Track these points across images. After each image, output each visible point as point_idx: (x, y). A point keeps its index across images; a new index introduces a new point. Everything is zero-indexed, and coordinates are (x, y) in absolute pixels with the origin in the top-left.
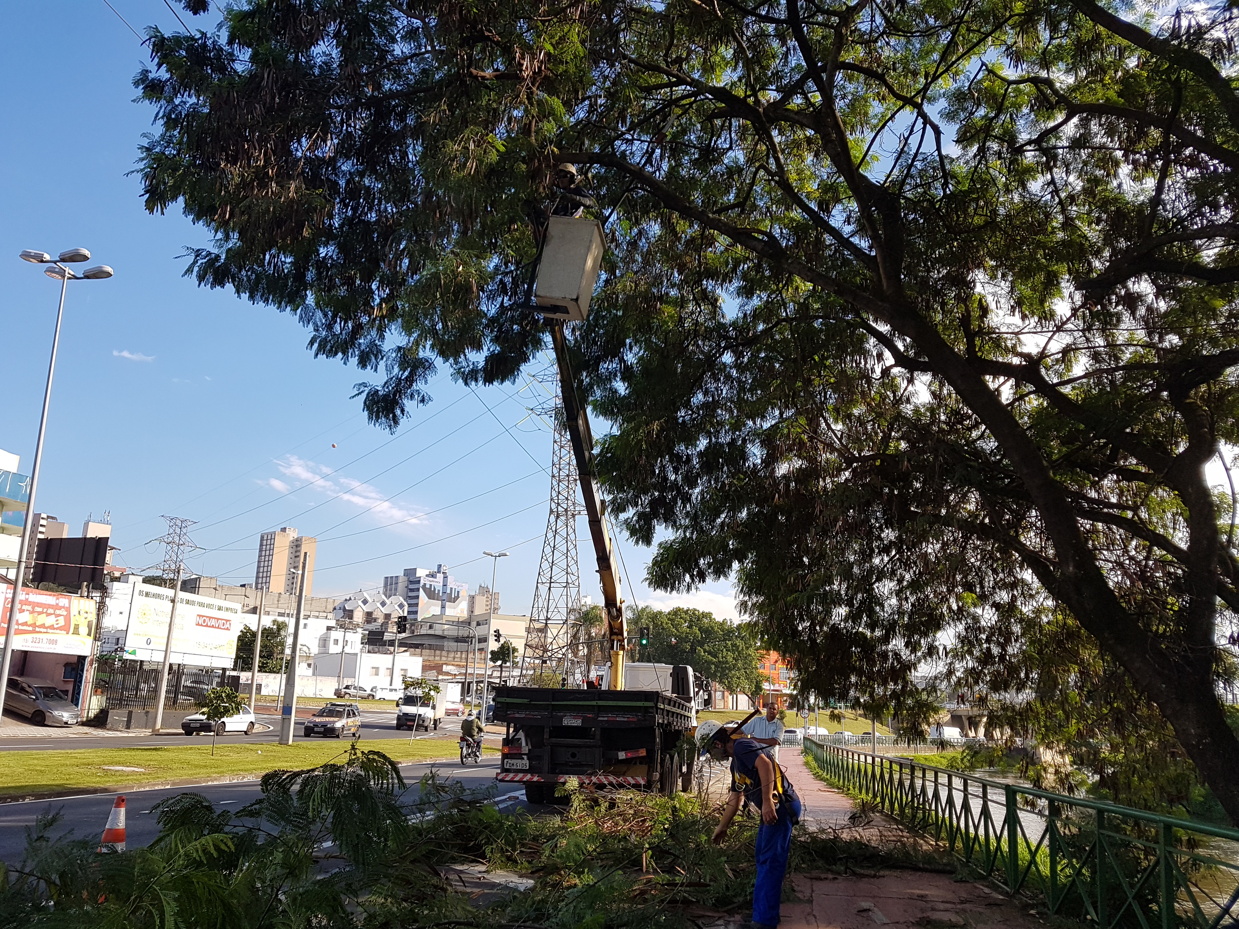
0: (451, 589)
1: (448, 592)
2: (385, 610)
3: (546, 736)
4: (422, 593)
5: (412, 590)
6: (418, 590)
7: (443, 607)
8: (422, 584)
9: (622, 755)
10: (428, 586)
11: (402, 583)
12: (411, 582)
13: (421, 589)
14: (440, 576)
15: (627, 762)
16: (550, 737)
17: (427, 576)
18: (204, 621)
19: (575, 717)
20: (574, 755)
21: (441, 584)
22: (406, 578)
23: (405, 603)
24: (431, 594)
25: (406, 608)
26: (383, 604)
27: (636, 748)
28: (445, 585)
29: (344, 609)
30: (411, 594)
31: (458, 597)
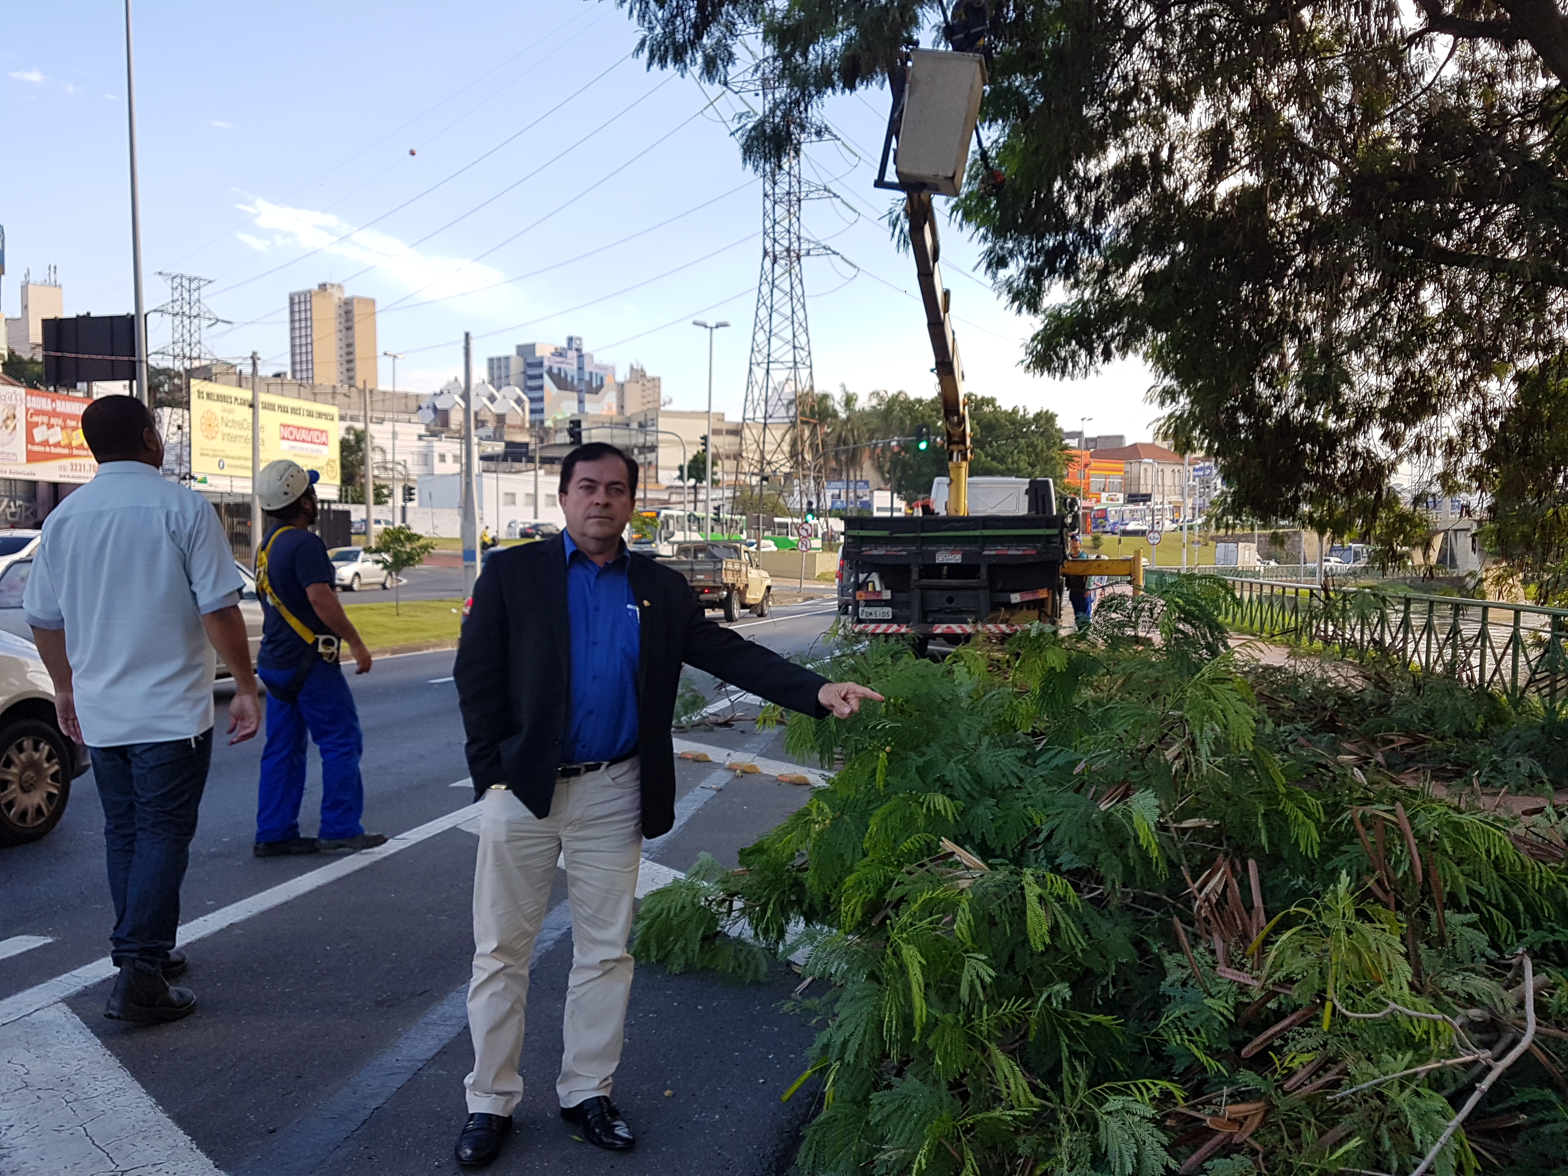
0: (591, 374)
1: (587, 378)
2: (495, 409)
3: (915, 576)
4: (547, 381)
5: (532, 377)
6: (541, 376)
7: (581, 401)
8: (545, 368)
9: (1015, 598)
10: (555, 371)
11: (516, 366)
12: (529, 365)
13: (546, 377)
14: (572, 354)
15: (1019, 606)
16: (921, 578)
17: (553, 355)
18: (291, 433)
19: (953, 552)
20: (950, 600)
21: (575, 367)
22: (521, 360)
23: (524, 397)
24: (562, 382)
25: (527, 406)
26: (492, 399)
27: (1034, 589)
28: (581, 368)
29: (435, 409)
30: (531, 383)
31: (601, 386)
